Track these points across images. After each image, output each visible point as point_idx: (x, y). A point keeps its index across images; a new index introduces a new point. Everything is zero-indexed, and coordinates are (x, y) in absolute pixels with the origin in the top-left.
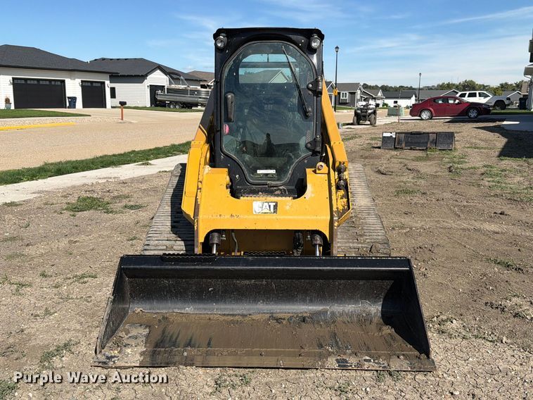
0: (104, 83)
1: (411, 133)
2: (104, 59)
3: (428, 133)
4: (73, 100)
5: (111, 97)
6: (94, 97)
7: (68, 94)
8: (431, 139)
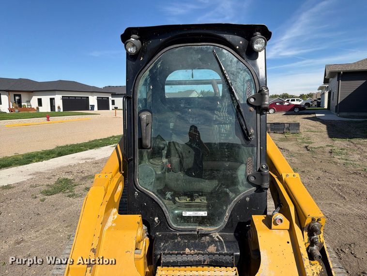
0: (108, 98)
1: (274, 124)
2: (110, 86)
3: (284, 123)
4: (93, 107)
5: (112, 104)
6: (103, 104)
7: (90, 104)
8: (286, 127)
